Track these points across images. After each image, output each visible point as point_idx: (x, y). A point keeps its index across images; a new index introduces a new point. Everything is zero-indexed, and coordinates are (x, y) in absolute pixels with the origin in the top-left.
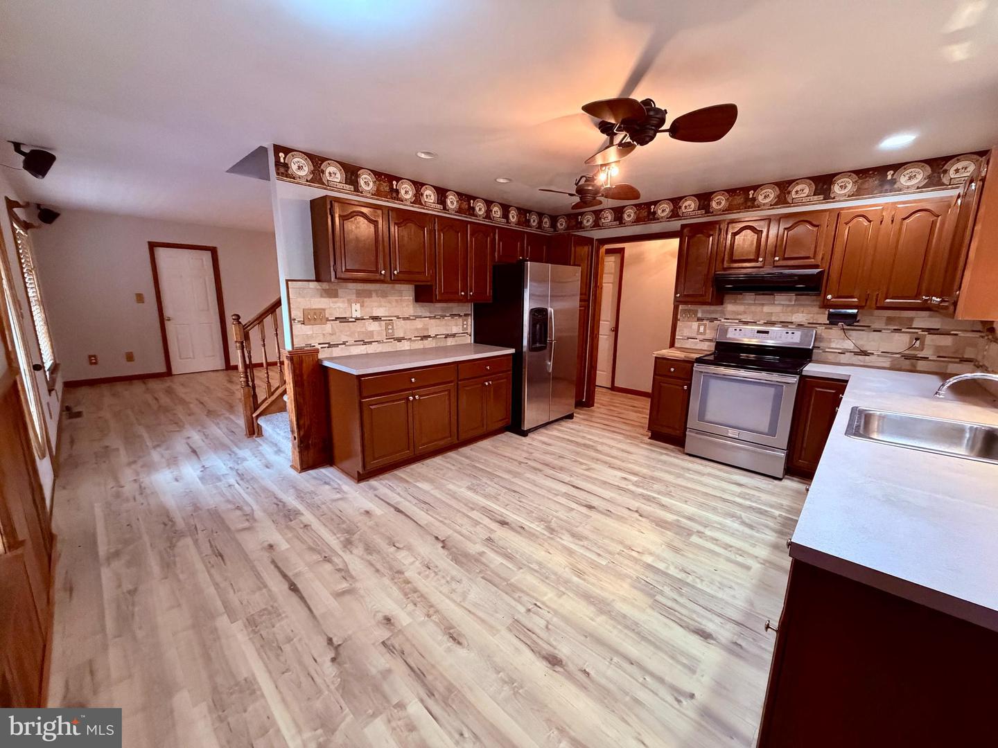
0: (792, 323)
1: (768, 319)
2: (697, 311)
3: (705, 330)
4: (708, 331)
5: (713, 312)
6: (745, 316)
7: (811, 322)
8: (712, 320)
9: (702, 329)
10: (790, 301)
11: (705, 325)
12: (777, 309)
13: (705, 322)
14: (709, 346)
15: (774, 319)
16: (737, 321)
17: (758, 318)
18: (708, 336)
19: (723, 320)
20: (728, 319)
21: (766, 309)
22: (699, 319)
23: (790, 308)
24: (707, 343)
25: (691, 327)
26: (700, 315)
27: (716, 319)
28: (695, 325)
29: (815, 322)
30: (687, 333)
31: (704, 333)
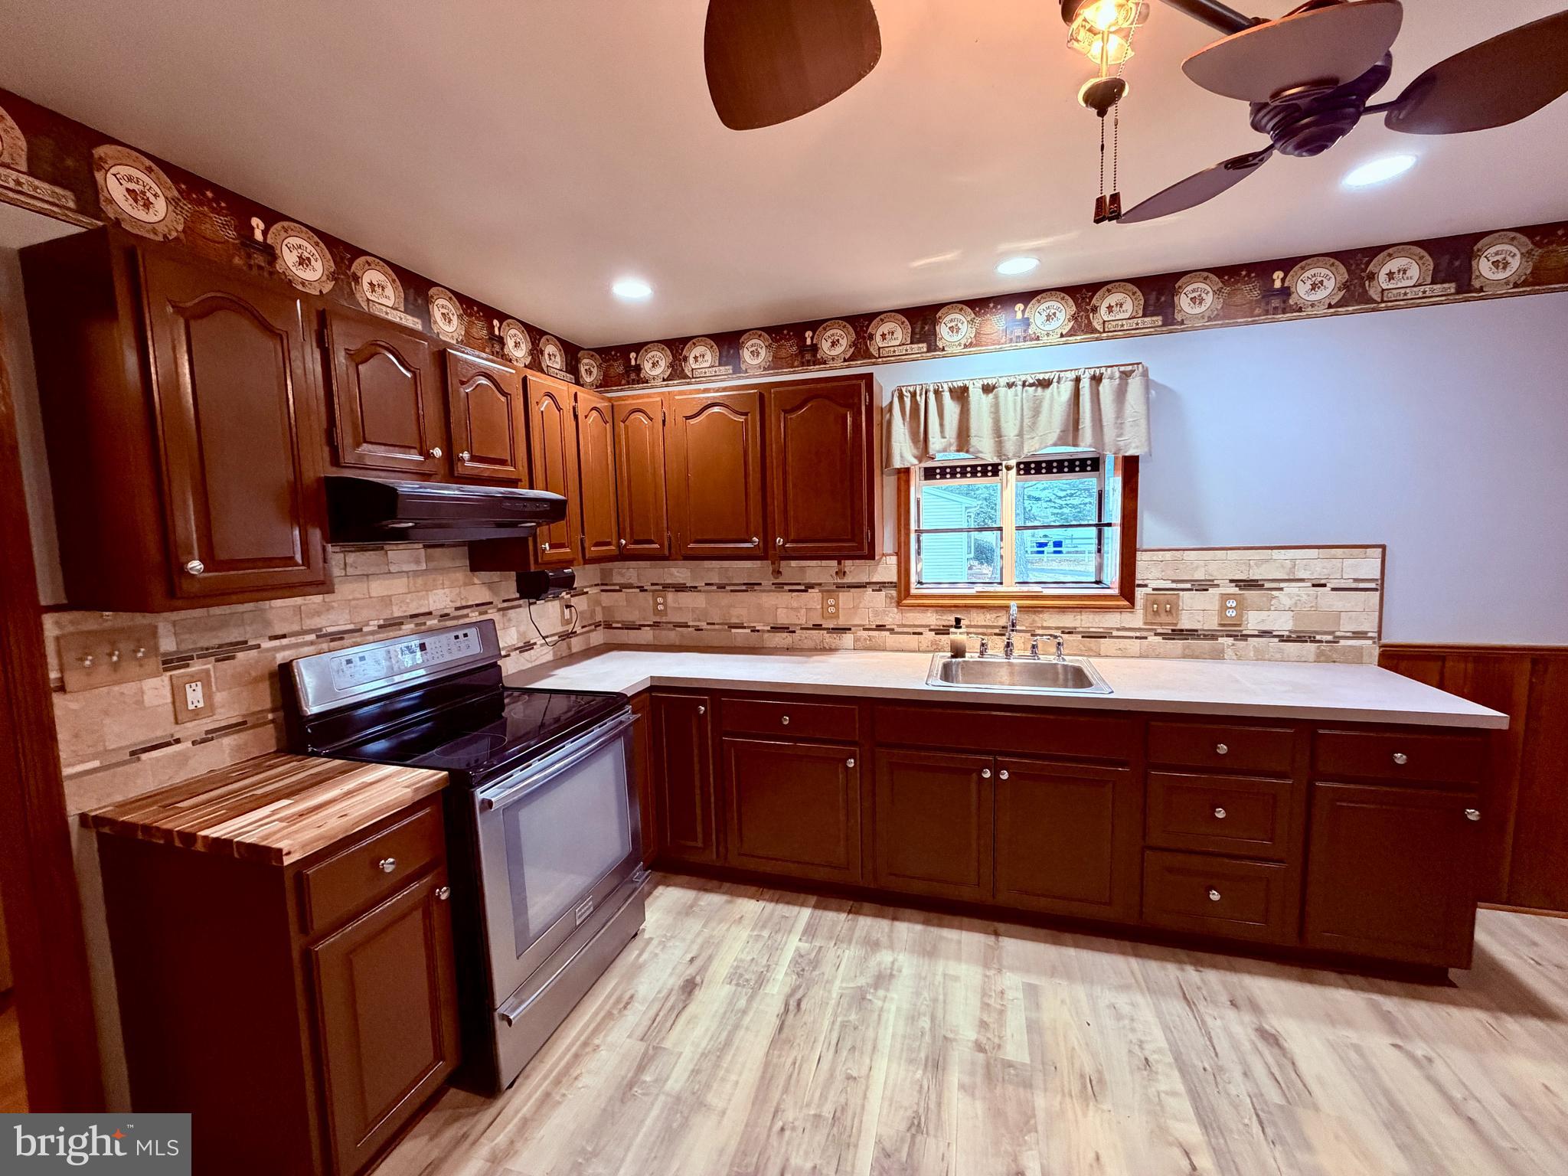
0: (430, 613)
1: (386, 614)
2: (154, 633)
3: (208, 696)
4: (219, 697)
5: (224, 624)
6: (332, 616)
7: (458, 605)
8: (225, 653)
9: (195, 696)
10: (418, 562)
11: (204, 679)
12: (398, 586)
13: (196, 667)
14: (238, 748)
15: (397, 613)
16: (313, 637)
17: (365, 614)
18: (226, 715)
19: (266, 644)
20: (284, 636)
21: (378, 588)
22: (170, 663)
23: (420, 581)
24: (228, 742)
25: (140, 703)
26: (168, 644)
27: (242, 645)
28: (156, 689)
29: (464, 604)
30: (121, 734)
31: (210, 707)
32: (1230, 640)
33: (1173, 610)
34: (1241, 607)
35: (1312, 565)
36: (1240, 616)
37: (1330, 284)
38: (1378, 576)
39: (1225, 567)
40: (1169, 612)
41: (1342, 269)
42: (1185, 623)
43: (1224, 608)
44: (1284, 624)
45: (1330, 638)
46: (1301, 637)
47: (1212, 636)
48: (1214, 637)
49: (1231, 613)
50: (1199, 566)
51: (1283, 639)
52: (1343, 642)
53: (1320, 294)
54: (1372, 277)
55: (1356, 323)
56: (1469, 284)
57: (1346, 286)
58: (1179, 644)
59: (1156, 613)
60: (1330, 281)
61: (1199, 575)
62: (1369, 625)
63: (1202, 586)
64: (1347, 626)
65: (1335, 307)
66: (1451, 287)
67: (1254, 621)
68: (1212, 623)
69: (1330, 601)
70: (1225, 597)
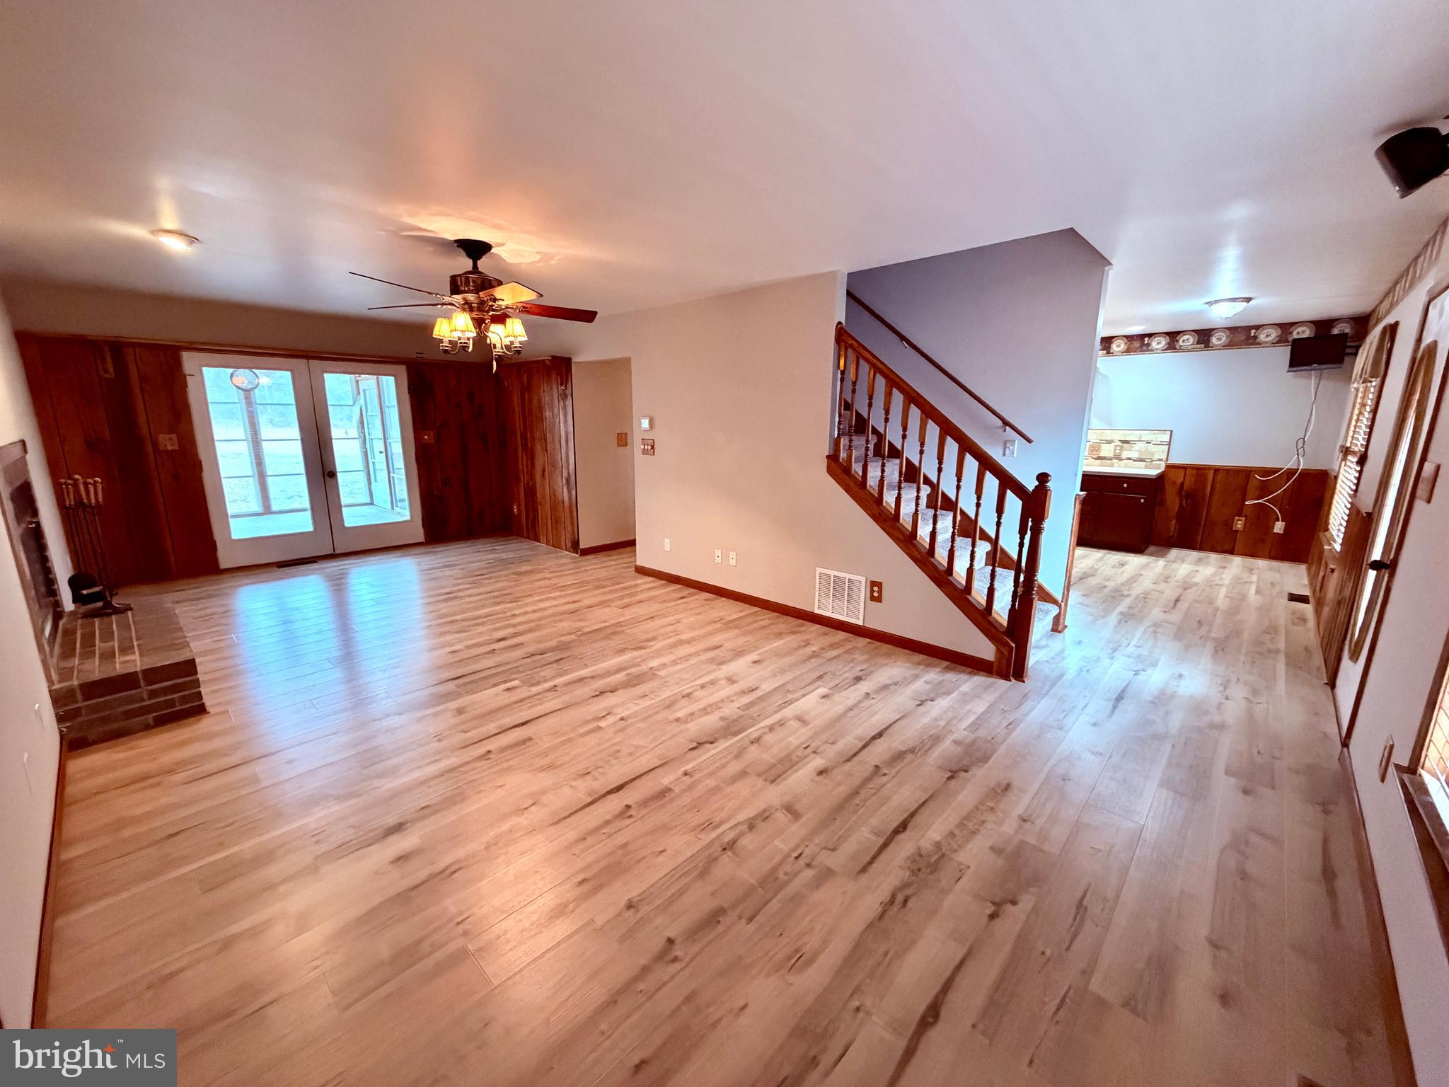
32: (1117, 461)
33: (1098, 450)
34: (1122, 449)
35: (1147, 436)
36: (1121, 452)
37: (1163, 343)
38: (1168, 440)
39: (1117, 436)
40: (1097, 451)
41: (1168, 338)
42: (1102, 454)
43: (1115, 449)
44: (1135, 455)
45: (1150, 460)
46: (1141, 460)
47: (1110, 459)
48: (1111, 460)
49: (1118, 451)
50: (1109, 435)
51: (1134, 461)
52: (1154, 462)
53: (1160, 346)
54: (1177, 341)
55: (1171, 356)
56: (1209, 345)
57: (1169, 343)
58: (1099, 461)
59: (1092, 451)
60: (1163, 342)
61: (1109, 438)
62: (1164, 457)
63: (1109, 442)
64: (1156, 457)
65: (1164, 350)
66: (1203, 346)
67: (1125, 454)
68: (1111, 455)
69: (1151, 447)
70: (1116, 446)
